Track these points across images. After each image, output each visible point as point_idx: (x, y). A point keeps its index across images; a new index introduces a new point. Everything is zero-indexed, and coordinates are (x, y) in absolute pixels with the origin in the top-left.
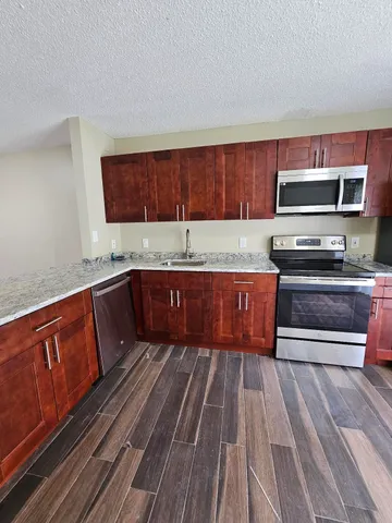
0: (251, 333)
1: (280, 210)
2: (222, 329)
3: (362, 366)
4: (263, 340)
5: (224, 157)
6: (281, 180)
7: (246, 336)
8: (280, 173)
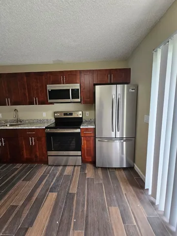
0: (38, 155)
1: (50, 101)
2: (26, 154)
3: (81, 164)
4: (43, 157)
5: (25, 78)
6: (48, 89)
7: (36, 156)
8: (48, 86)
